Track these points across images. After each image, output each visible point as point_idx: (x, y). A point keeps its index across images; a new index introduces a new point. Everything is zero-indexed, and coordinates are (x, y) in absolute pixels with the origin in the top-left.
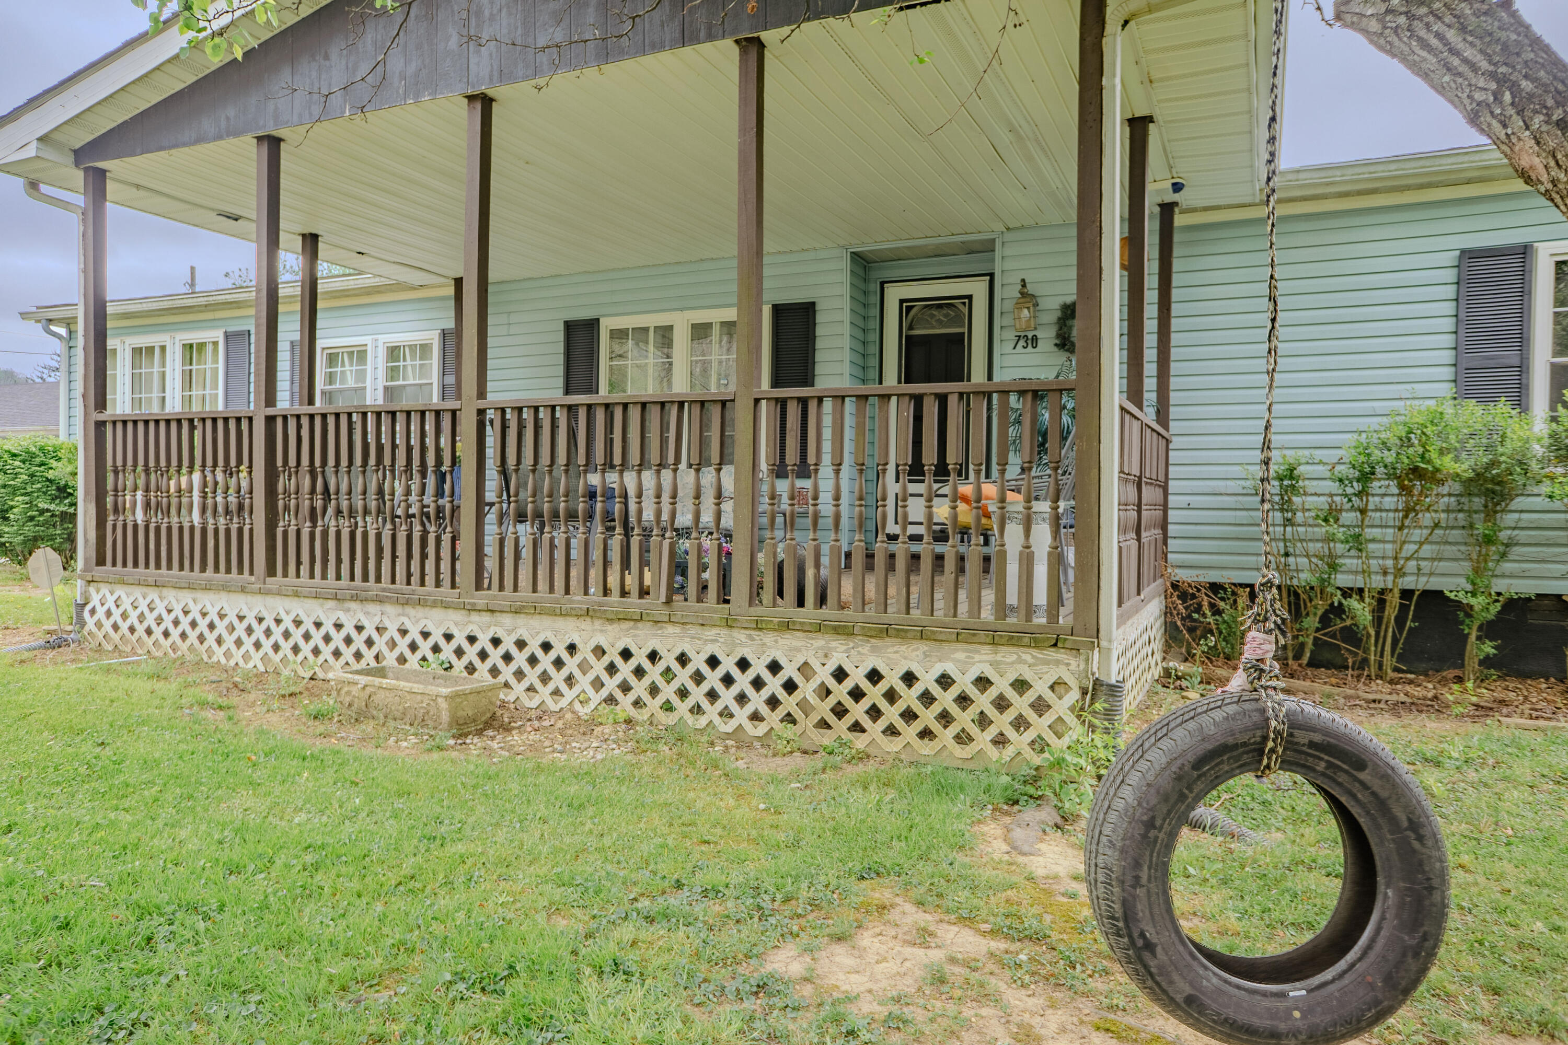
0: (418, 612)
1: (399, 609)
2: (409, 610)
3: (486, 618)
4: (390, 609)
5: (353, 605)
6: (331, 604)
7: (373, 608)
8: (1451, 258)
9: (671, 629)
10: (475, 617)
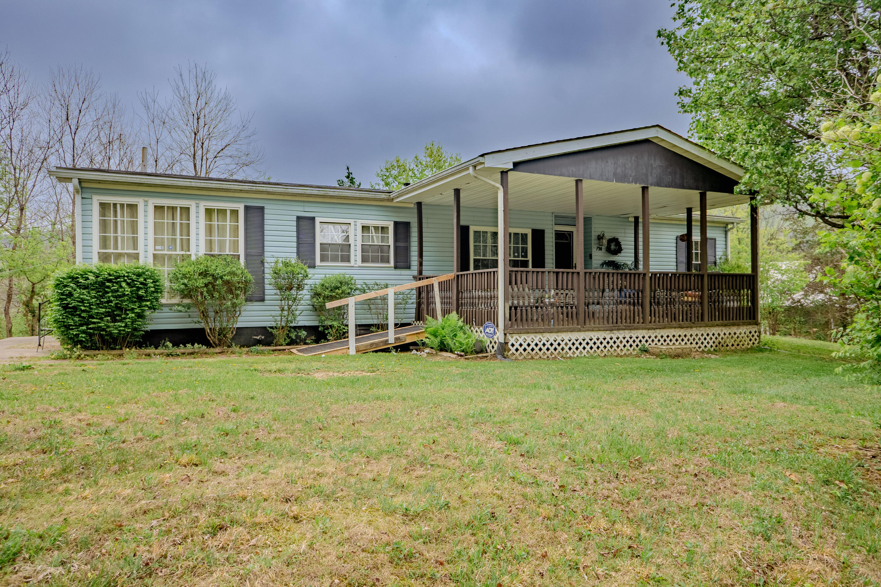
0: (635, 331)
1: (629, 331)
2: (633, 331)
3: (653, 331)
4: (626, 331)
5: (615, 332)
6: (608, 332)
7: (621, 332)
8: (675, 237)
9: (694, 329)
10: (650, 331)
